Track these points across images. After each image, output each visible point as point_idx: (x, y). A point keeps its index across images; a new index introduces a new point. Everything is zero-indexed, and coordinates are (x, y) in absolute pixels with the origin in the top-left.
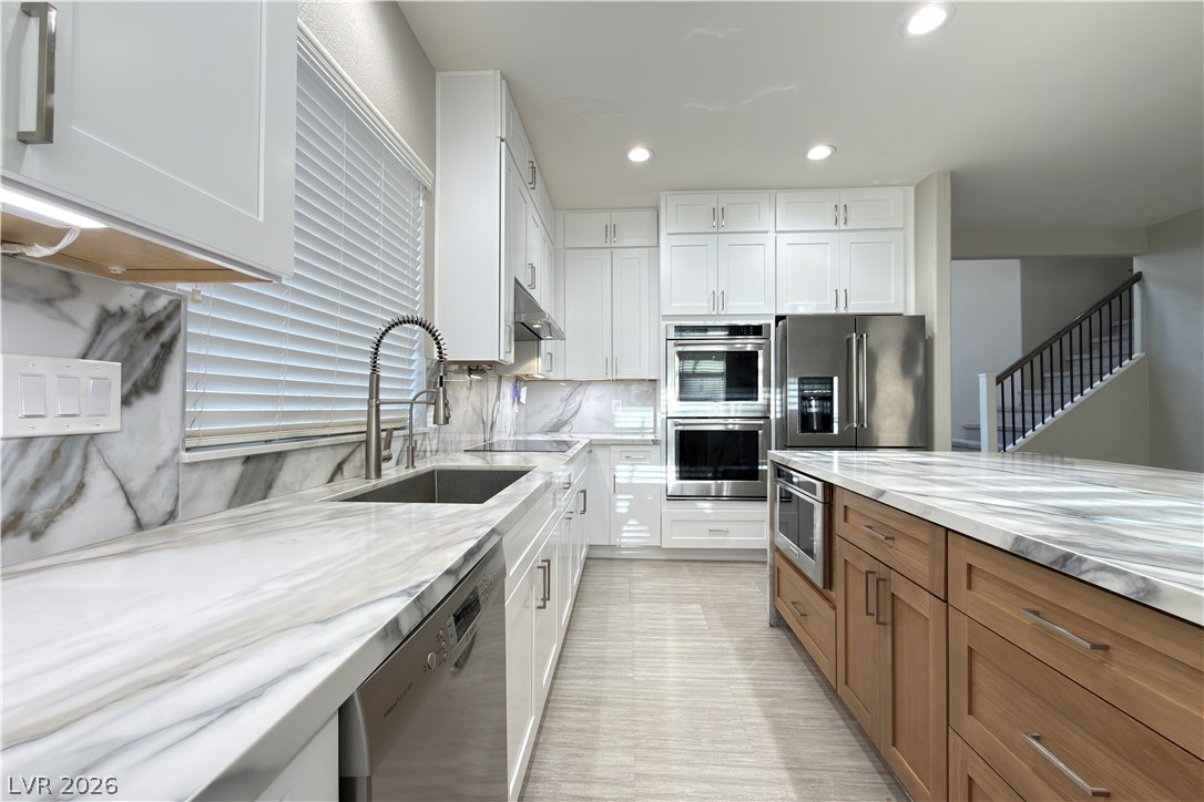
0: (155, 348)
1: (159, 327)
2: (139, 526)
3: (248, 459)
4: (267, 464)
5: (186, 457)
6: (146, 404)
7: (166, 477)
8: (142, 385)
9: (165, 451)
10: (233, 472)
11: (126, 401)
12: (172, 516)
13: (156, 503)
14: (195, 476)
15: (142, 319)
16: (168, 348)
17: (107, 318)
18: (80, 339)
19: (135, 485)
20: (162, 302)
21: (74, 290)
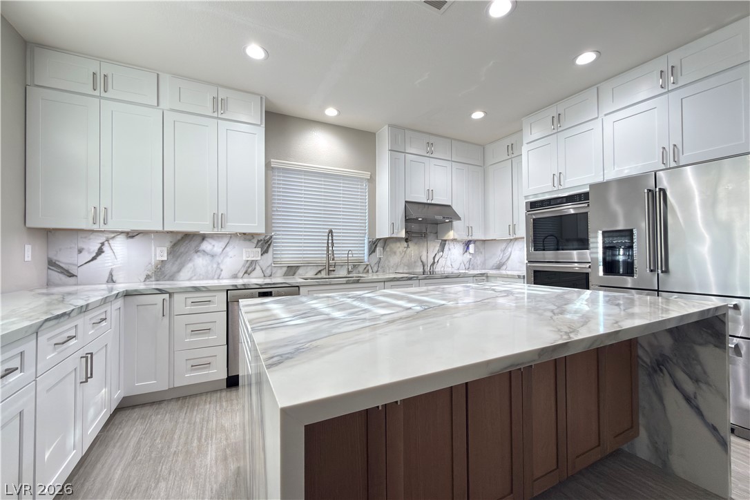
0: (267, 245)
1: (268, 241)
2: (264, 276)
3: (289, 267)
4: (294, 268)
5: (273, 265)
6: (265, 255)
7: (270, 268)
8: (265, 252)
9: (269, 264)
10: (285, 269)
11: (262, 255)
12: (271, 276)
13: (268, 272)
14: (276, 269)
15: (265, 240)
16: (269, 245)
17: (259, 241)
18: (254, 245)
19: (264, 269)
20: (268, 237)
21: (254, 238)
